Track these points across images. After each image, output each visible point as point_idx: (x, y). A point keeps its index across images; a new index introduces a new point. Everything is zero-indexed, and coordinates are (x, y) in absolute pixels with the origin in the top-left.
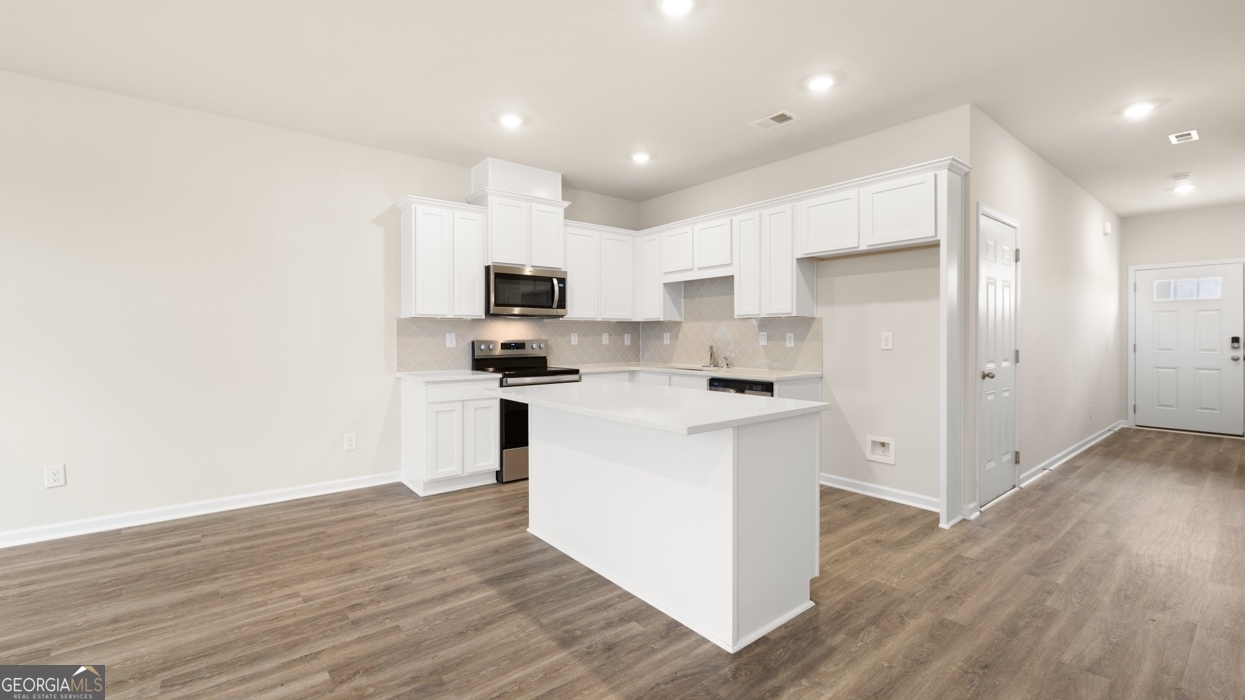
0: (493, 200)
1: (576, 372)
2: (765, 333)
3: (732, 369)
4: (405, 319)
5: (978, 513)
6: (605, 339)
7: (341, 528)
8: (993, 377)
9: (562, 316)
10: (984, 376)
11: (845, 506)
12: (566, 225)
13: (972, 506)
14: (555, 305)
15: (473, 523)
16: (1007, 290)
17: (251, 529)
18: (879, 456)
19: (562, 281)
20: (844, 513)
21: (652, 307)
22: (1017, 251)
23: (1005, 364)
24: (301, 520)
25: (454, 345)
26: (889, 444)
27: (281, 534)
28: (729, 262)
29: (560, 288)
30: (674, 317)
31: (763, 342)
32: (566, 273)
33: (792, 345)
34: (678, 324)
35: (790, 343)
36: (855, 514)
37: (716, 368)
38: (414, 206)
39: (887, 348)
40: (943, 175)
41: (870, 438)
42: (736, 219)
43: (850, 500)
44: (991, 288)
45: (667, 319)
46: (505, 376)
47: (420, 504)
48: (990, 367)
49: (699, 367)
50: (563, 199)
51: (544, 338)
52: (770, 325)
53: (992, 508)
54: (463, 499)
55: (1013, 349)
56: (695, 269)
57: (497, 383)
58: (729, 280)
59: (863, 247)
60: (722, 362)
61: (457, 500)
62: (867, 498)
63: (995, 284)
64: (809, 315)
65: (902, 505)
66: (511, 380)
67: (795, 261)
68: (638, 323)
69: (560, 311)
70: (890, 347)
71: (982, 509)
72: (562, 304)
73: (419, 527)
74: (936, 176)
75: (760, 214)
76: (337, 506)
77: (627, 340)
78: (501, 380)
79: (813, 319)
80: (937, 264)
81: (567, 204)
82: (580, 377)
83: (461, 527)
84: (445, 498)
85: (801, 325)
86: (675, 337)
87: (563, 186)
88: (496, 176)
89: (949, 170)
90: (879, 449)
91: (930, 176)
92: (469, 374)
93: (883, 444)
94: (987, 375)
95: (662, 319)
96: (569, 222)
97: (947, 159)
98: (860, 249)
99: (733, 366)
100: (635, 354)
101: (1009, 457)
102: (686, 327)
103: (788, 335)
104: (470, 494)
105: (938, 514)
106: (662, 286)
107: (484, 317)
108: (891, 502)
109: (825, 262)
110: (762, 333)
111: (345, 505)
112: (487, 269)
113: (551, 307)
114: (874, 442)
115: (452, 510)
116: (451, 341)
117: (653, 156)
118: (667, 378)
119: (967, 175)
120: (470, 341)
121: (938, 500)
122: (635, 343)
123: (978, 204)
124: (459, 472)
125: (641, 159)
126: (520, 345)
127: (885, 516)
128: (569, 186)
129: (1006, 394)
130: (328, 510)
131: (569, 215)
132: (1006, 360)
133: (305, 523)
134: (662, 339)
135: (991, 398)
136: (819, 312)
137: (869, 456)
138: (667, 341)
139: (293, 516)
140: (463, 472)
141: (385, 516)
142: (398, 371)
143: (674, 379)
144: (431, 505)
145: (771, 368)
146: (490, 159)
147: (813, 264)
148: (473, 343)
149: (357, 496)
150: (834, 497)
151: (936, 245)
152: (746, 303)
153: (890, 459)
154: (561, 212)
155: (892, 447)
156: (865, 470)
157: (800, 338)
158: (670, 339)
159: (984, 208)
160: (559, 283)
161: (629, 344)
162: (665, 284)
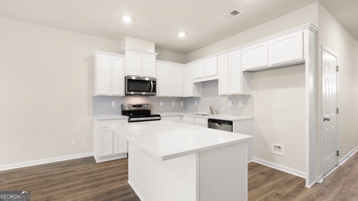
0: (127, 52)
1: (159, 116)
2: (231, 101)
3: (219, 115)
4: (96, 96)
5: (322, 180)
6: (173, 103)
7: (57, 177)
8: (329, 120)
9: (155, 95)
10: (325, 120)
11: (262, 173)
12: (156, 62)
13: (320, 176)
14: (152, 91)
15: (109, 177)
16: (333, 83)
17: (25, 177)
18: (277, 152)
19: (155, 82)
20: (262, 177)
21: (189, 92)
22: (337, 67)
23: (333, 114)
24: (46, 173)
25: (115, 106)
26: (282, 147)
27: (34, 179)
28: (216, 74)
29: (153, 84)
30: (197, 95)
31: (230, 105)
32: (156, 79)
33: (241, 106)
34: (199, 98)
35: (240, 105)
36: (267, 178)
37: (213, 115)
38: (96, 54)
39: (281, 107)
40: (307, 32)
41: (274, 144)
42: (219, 57)
43: (265, 170)
44: (327, 82)
45: (195, 96)
46: (130, 117)
47: (95, 166)
48: (327, 116)
49: (206, 114)
50: (155, 52)
51: (150, 103)
52: (233, 98)
53: (328, 176)
54: (111, 165)
55: (336, 108)
56: (204, 77)
57: (127, 120)
58: (217, 81)
59: (270, 65)
60: (215, 112)
61: (108, 165)
62: (272, 169)
63: (329, 80)
64: (248, 94)
65: (287, 174)
66: (132, 119)
67: (242, 72)
68: (186, 98)
69: (154, 93)
70: (282, 107)
71: (324, 177)
72: (155, 90)
73: (87, 178)
74: (303, 32)
75: (228, 55)
76: (64, 166)
77: (182, 104)
78: (129, 119)
79: (250, 96)
80: (304, 72)
81: (157, 54)
82: (161, 118)
83: (103, 179)
84: (104, 164)
85: (244, 98)
86: (198, 103)
87: (155, 48)
88: (129, 43)
89: (310, 29)
90: (278, 149)
91: (301, 32)
92: (120, 116)
93: (279, 147)
94: (326, 119)
95: (193, 96)
96: (158, 61)
97: (308, 24)
98: (269, 66)
99: (219, 114)
100: (185, 109)
101: (335, 153)
102: (202, 99)
103: (240, 102)
104: (115, 162)
105: (305, 179)
106: (193, 84)
107: (124, 95)
108: (283, 172)
109: (254, 73)
110: (230, 101)
111: (67, 166)
112: (125, 77)
113: (150, 92)
114: (275, 146)
115: (105, 170)
116: (113, 104)
117: (187, 34)
118: (193, 118)
119: (317, 32)
120: (121, 104)
121: (305, 173)
122: (185, 104)
123: (322, 45)
124: (112, 154)
125: (182, 35)
126: (140, 106)
127: (280, 179)
128: (158, 48)
129: (333, 127)
130: (59, 168)
131: (157, 58)
132: (333, 112)
133: (48, 174)
134: (194, 103)
135: (327, 129)
136: (252, 93)
137: (273, 152)
138: (196, 104)
139: (45, 171)
140: (113, 154)
141: (78, 172)
142: (93, 115)
143: (195, 118)
144: (99, 167)
145: (233, 115)
146: (126, 37)
147: (249, 73)
148: (122, 105)
149: (74, 162)
150: (258, 168)
151: (303, 63)
152: (223, 89)
153: (282, 153)
154: (154, 57)
155: (283, 148)
156: (272, 157)
157: (245, 103)
158: (197, 104)
159: (324, 47)
160: (153, 83)
161: (183, 105)
162: (194, 83)
